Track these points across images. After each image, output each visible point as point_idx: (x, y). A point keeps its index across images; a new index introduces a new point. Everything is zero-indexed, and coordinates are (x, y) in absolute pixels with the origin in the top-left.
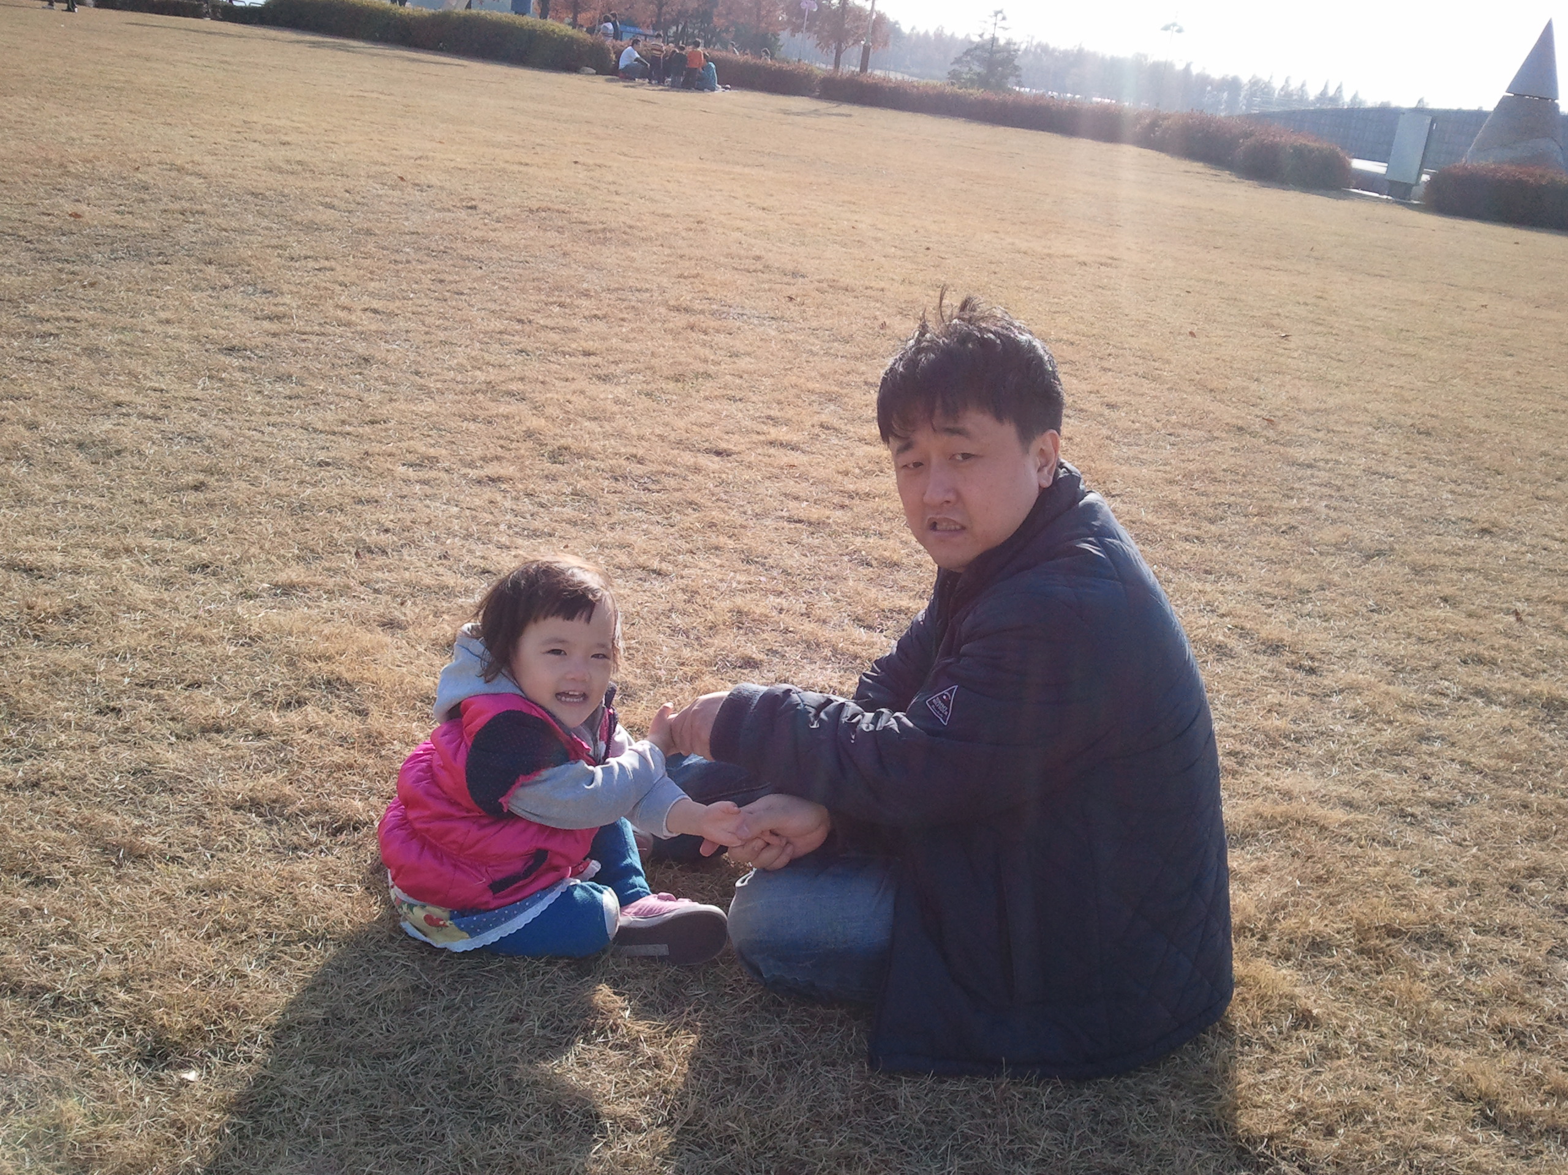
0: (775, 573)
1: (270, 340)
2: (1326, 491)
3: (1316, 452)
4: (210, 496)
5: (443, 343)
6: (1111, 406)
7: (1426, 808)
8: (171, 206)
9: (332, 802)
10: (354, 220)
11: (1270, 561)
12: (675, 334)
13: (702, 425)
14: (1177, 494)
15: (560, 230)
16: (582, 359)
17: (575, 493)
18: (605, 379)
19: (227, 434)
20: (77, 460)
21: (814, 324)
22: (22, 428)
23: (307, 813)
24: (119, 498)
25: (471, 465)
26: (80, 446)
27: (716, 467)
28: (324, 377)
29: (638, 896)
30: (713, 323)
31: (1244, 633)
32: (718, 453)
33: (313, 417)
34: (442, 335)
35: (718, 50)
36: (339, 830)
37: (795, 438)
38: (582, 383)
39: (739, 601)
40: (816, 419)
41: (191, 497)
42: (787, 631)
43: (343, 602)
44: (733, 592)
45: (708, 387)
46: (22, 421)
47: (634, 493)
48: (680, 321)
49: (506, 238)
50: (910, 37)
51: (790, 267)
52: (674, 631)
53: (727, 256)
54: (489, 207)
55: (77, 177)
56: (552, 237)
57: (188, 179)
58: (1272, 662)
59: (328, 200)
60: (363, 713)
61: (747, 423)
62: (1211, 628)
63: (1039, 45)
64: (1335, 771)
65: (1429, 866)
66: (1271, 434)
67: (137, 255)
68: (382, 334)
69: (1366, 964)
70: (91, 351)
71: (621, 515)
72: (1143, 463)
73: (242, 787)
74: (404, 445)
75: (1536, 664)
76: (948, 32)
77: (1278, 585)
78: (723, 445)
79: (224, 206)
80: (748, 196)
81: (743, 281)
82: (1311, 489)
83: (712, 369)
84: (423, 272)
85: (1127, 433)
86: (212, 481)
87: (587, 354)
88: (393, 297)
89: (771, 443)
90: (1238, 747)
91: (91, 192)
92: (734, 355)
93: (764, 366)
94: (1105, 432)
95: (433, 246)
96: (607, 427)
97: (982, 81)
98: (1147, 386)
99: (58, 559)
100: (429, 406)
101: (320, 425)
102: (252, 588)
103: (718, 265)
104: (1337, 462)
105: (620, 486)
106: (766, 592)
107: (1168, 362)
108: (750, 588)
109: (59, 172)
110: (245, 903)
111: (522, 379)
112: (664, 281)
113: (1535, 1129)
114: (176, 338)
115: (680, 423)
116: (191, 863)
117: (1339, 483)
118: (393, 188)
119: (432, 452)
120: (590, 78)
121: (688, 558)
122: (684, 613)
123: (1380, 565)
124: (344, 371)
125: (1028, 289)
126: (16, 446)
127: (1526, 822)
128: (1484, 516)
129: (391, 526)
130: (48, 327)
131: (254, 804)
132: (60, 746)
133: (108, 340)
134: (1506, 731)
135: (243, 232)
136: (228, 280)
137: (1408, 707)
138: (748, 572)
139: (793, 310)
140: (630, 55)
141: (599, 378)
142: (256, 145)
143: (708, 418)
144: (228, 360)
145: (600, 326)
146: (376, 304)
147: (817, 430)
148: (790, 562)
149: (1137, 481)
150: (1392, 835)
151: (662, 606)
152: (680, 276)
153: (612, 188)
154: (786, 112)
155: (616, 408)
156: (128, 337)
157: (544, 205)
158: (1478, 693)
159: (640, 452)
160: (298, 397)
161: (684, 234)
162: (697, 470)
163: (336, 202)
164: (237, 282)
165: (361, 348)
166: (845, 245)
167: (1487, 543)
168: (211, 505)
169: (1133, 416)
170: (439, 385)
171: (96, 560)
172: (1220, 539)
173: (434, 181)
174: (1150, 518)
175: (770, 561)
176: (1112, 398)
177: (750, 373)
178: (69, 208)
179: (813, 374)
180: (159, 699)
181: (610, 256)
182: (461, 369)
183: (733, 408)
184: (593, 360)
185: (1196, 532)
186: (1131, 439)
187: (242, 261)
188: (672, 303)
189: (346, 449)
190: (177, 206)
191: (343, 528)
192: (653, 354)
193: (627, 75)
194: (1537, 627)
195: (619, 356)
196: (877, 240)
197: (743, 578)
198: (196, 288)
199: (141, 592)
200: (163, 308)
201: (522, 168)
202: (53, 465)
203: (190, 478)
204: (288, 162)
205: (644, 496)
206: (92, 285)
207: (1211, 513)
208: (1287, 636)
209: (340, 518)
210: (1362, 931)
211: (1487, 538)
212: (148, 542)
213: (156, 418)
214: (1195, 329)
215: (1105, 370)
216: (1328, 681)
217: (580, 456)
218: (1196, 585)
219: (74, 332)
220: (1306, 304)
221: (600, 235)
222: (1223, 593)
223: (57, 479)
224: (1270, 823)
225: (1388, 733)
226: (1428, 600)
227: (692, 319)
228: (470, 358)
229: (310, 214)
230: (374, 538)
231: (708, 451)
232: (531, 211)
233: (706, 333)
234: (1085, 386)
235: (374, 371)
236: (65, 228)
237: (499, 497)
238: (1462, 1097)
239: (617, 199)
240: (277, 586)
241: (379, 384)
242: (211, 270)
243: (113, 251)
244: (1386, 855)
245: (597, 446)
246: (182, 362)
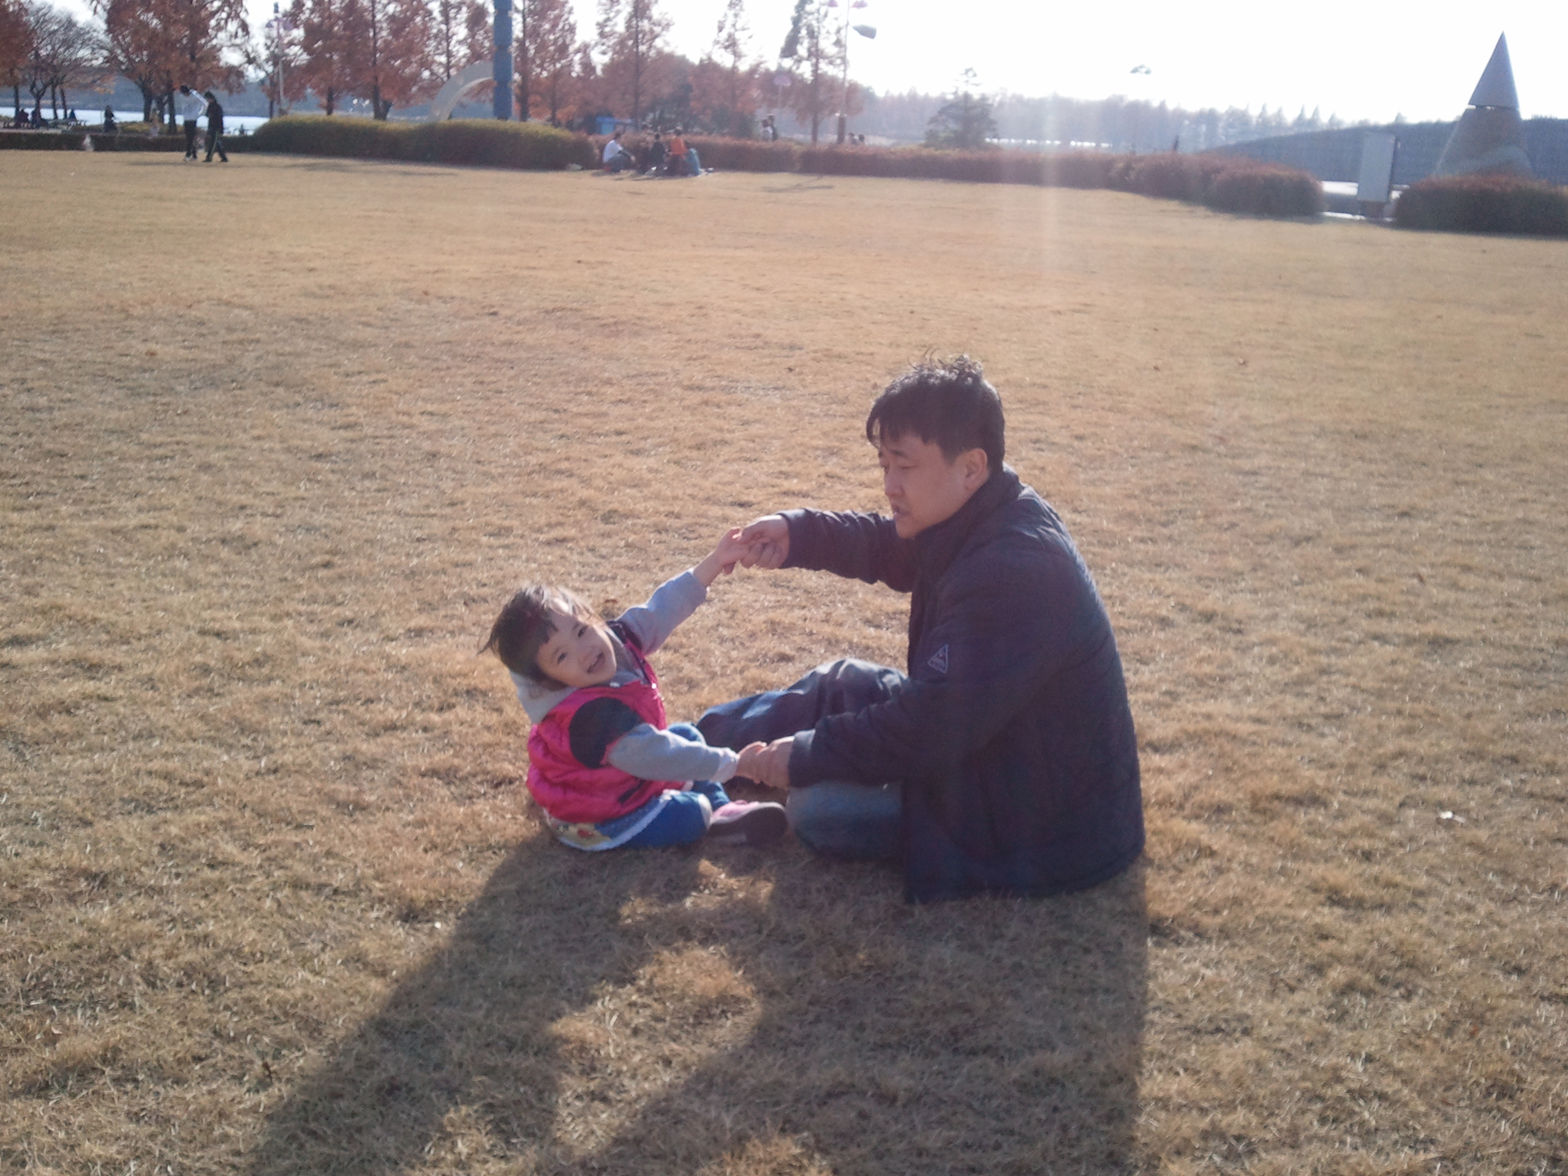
0: (798, 593)
1: (348, 445)
2: (1268, 493)
3: (1261, 461)
4: (339, 571)
5: (496, 435)
6: (1080, 438)
7: (1320, 720)
8: (229, 338)
9: (489, 767)
10: (392, 335)
11: (1212, 553)
12: (692, 409)
13: (725, 484)
14: (1133, 506)
15: (576, 327)
16: (614, 439)
17: (628, 545)
18: (637, 453)
19: (338, 524)
20: (225, 553)
21: (814, 390)
22: (173, 532)
23: (474, 776)
24: (267, 578)
25: (540, 530)
26: (224, 541)
27: (741, 516)
28: (402, 472)
29: (722, 804)
30: (723, 398)
31: (1183, 608)
32: (742, 505)
33: (400, 504)
34: (492, 429)
35: (697, 134)
36: (497, 785)
37: (805, 487)
38: (619, 458)
39: (772, 615)
40: (821, 470)
41: (322, 573)
42: (811, 634)
43: (462, 638)
44: (766, 609)
45: (726, 452)
46: (171, 526)
47: (675, 541)
48: (694, 398)
49: (530, 339)
50: (885, 98)
51: (787, 341)
52: (722, 640)
53: (730, 336)
54: (508, 312)
55: (140, 319)
56: (570, 335)
57: (236, 311)
58: (1208, 628)
59: (363, 319)
60: (499, 710)
61: (763, 479)
62: (1156, 606)
63: (1014, 96)
64: (1249, 699)
65: (1315, 755)
66: (1222, 449)
67: (213, 384)
68: (441, 432)
69: (1258, 819)
70: (206, 467)
71: (668, 559)
72: (1107, 483)
73: (424, 764)
74: (483, 520)
75: (1430, 612)
76: (921, 93)
77: (1217, 570)
78: (744, 498)
79: (275, 333)
80: (742, 278)
81: (745, 357)
82: (1253, 492)
83: (728, 436)
84: (464, 376)
85: (1092, 459)
86: (337, 560)
87: (619, 433)
88: (443, 401)
89: (786, 493)
90: (1172, 688)
91: (155, 330)
92: (746, 423)
93: (771, 430)
94: (1073, 460)
95: (467, 352)
96: (646, 491)
97: (960, 140)
98: (1111, 417)
99: (237, 625)
100: (493, 488)
101: (409, 510)
102: (391, 632)
103: (722, 346)
104: (1279, 468)
105: (664, 537)
106: (792, 607)
107: (1132, 395)
108: (779, 605)
109: (123, 316)
110: (446, 829)
111: (568, 459)
112: (676, 364)
113: (1366, 905)
114: (271, 450)
115: (707, 484)
116: (401, 810)
117: (1279, 485)
118: (419, 302)
119: (507, 523)
120: (575, 174)
121: (727, 587)
122: (729, 627)
123: (1308, 549)
124: (417, 466)
125: (1006, 341)
126: (173, 546)
127: (1395, 723)
128: (1404, 499)
129: (485, 581)
130: (160, 451)
131: (434, 773)
132: (284, 746)
133: (215, 457)
134: (1394, 662)
135: (298, 355)
136: (298, 398)
137: (1314, 651)
138: (776, 593)
139: (793, 380)
140: (613, 148)
141: (632, 452)
142: (286, 274)
143: (729, 478)
144: (318, 465)
145: (626, 409)
146: (430, 408)
147: (823, 479)
148: (809, 584)
149: (1101, 499)
150: (1290, 738)
151: (709, 623)
152: (690, 359)
153: (617, 283)
154: (771, 190)
155: (650, 476)
156: (232, 453)
157: (559, 304)
158: (1376, 637)
159: (677, 509)
160: (385, 490)
161: (688, 320)
162: (725, 519)
163: (371, 320)
164: (307, 399)
165: (427, 445)
166: (835, 316)
167: (1406, 523)
168: (341, 577)
169: (1098, 445)
170: (500, 470)
171: (266, 623)
172: (1170, 538)
173: (455, 293)
174: (1111, 526)
175: (793, 584)
176: (1080, 431)
177: (760, 437)
178: (143, 348)
179: (816, 433)
180: (345, 712)
181: (625, 346)
182: (516, 455)
183: (750, 467)
184: (624, 438)
185: (1149, 535)
186: (1097, 464)
187: (305, 381)
188: (686, 383)
189: (436, 526)
190: (234, 337)
191: (450, 586)
192: (675, 428)
193: (614, 167)
194: (1436, 585)
195: (646, 433)
196: (864, 308)
197: (773, 598)
198: (272, 408)
199: (306, 642)
200: (253, 427)
201: (532, 273)
202: (205, 558)
203: (317, 559)
204: (321, 287)
205: (684, 544)
206: (185, 412)
207: (1164, 518)
208: (1220, 607)
209: (444, 578)
210: (1255, 798)
211: (1406, 520)
212: (302, 608)
213: (277, 516)
214: (1159, 363)
215: (1075, 407)
216: (1253, 638)
217: (626, 516)
218: (1147, 576)
219: (186, 453)
220: (1267, 331)
221: (614, 328)
222: (1169, 580)
223: (213, 568)
224: (1192, 736)
225: (1296, 670)
226: (1346, 572)
227: (706, 396)
228: (520, 446)
229: (352, 334)
230: (474, 591)
231: (733, 504)
232: (547, 312)
233: (718, 406)
234: (1056, 423)
235: (442, 463)
236: (146, 366)
237: (567, 554)
238: (1316, 890)
239: (624, 293)
240: (409, 630)
241: (449, 473)
242: (281, 390)
243: (192, 382)
244: (1281, 751)
245: (640, 507)
246: (283, 470)
